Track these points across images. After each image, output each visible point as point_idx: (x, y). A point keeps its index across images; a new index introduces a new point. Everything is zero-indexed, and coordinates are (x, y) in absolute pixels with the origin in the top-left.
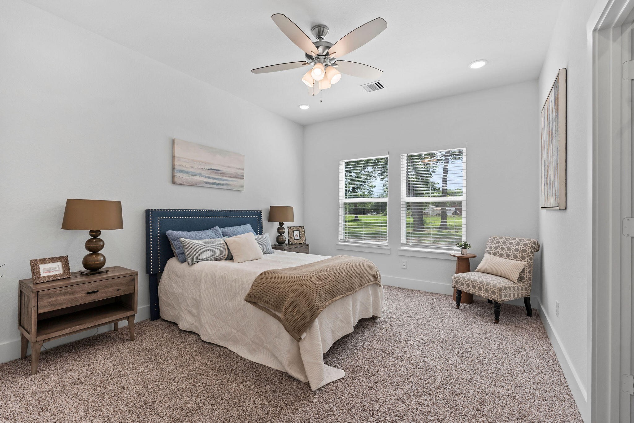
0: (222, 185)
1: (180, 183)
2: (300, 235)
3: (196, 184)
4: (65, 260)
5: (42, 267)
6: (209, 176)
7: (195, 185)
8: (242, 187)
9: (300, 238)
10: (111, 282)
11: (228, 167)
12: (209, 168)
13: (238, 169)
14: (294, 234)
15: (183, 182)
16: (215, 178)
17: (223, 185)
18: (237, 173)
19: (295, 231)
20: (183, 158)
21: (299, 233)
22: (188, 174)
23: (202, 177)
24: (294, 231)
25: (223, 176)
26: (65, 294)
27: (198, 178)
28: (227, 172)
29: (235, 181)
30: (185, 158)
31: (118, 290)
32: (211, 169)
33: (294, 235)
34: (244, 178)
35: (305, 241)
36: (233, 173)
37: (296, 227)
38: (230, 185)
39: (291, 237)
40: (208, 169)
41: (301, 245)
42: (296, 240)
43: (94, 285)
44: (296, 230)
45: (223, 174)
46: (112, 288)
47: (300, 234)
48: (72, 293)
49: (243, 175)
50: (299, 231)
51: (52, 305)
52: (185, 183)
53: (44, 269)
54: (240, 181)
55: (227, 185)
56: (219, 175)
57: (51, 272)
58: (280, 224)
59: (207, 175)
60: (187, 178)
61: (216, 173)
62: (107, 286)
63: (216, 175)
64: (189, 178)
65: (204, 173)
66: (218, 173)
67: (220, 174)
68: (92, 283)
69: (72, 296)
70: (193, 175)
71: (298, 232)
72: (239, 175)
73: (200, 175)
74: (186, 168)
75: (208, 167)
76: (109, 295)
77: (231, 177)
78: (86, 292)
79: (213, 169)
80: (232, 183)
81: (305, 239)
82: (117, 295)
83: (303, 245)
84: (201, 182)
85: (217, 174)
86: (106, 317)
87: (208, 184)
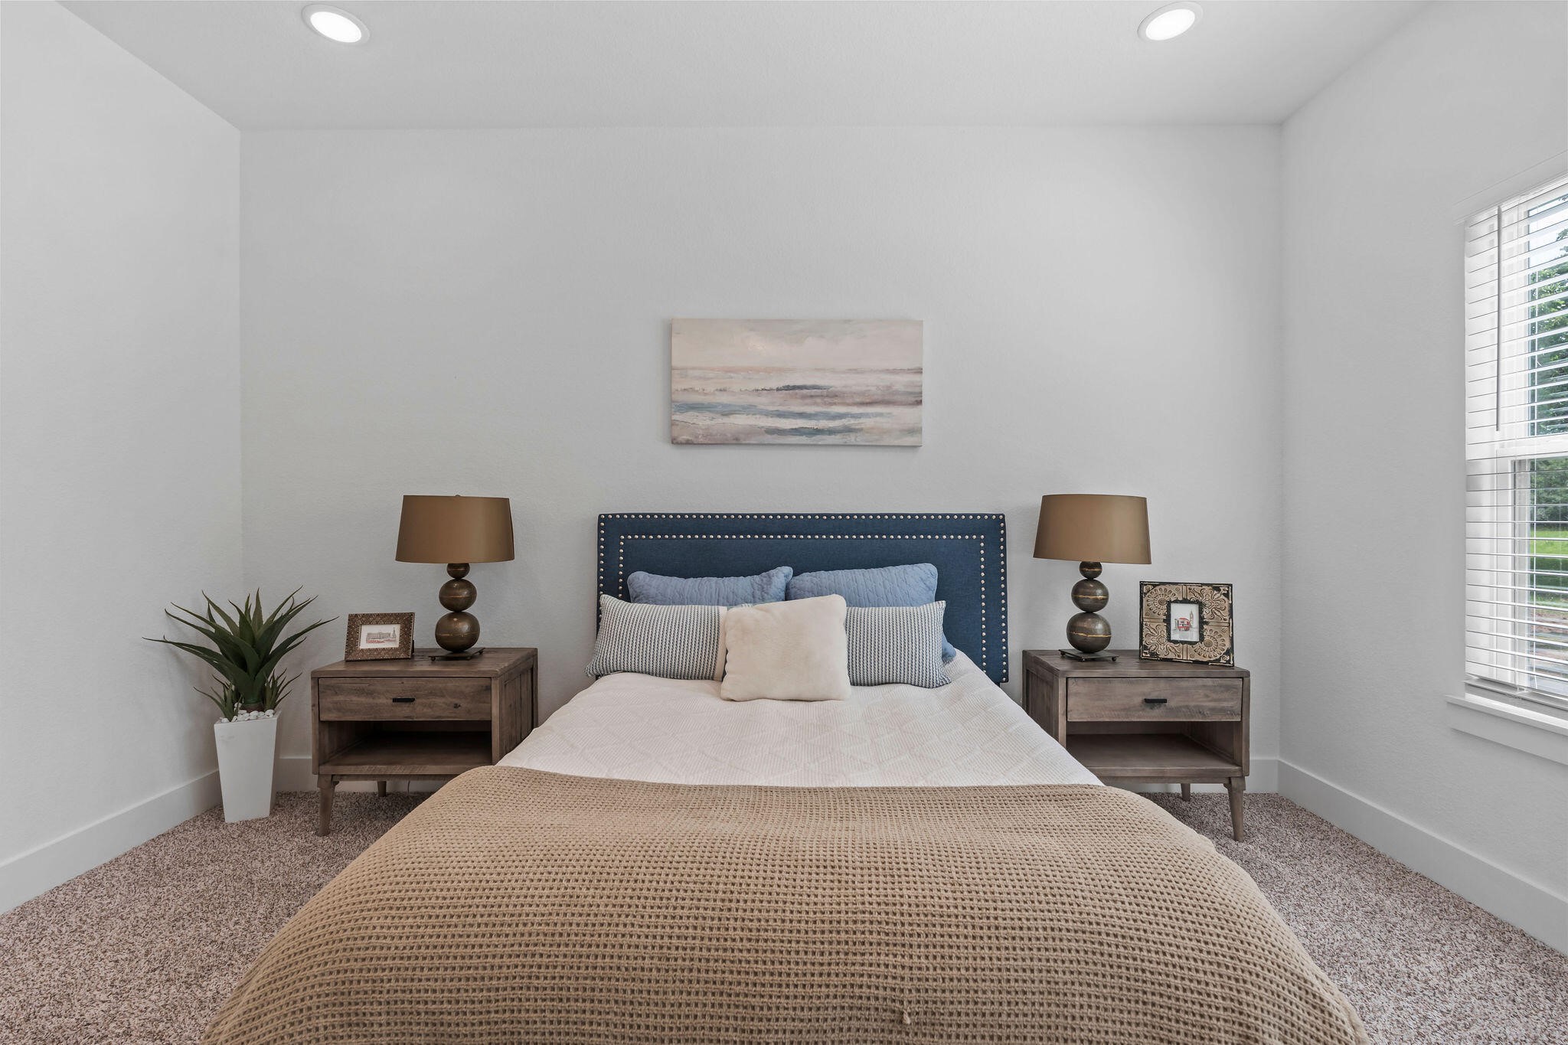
0: (830, 434)
1: (688, 440)
2: (1202, 622)
3: (737, 439)
4: (406, 621)
5: (366, 630)
6: (781, 408)
7: (735, 441)
8: (915, 431)
9: (1202, 637)
10: (440, 685)
11: (856, 371)
12: (781, 385)
13: (894, 372)
14: (1168, 616)
15: (697, 437)
16: (802, 415)
17: (831, 432)
18: (889, 387)
19: (1176, 601)
20: (694, 368)
21: (1201, 612)
22: (710, 411)
23: (755, 414)
24: (1169, 603)
25: (831, 404)
26: (361, 692)
27: (741, 421)
28: (844, 389)
29: (881, 415)
30: (701, 369)
31: (456, 706)
32: (788, 388)
33: (1168, 621)
34: (920, 402)
35: (1230, 652)
36: (873, 389)
37: (1185, 584)
38: (861, 430)
39: (1156, 627)
40: (778, 389)
41: (1201, 671)
42: (1175, 642)
43: (409, 684)
44: (1185, 601)
45: (831, 396)
46: (443, 700)
47: (1201, 618)
48: (370, 694)
49: (917, 390)
50: (1201, 606)
51: (339, 710)
52: (701, 440)
53: (369, 634)
54: (906, 415)
55: (848, 430)
56: (816, 404)
57: (379, 642)
58: (1085, 567)
59: (771, 408)
60: (708, 422)
61: (804, 397)
62: (432, 693)
63: (806, 404)
64: (713, 422)
65: (762, 401)
66: (812, 396)
67: (818, 400)
68: (404, 680)
69: (370, 700)
70: (725, 414)
71: (1194, 608)
72: (897, 393)
73: (748, 409)
74: (706, 394)
75: (774, 384)
76: (438, 714)
77: (863, 404)
78: (395, 696)
79: (794, 388)
80: (867, 423)
81: (1228, 645)
82: (455, 717)
83: (1217, 671)
84: (752, 431)
85: (808, 401)
86: (436, 763)
87: (775, 436)
